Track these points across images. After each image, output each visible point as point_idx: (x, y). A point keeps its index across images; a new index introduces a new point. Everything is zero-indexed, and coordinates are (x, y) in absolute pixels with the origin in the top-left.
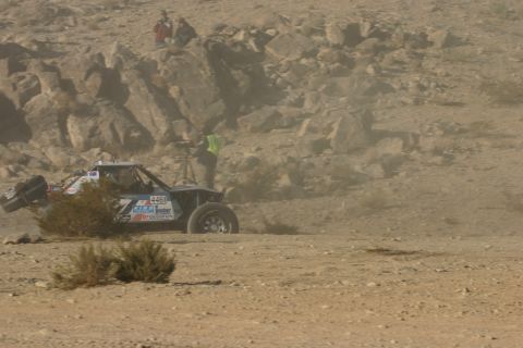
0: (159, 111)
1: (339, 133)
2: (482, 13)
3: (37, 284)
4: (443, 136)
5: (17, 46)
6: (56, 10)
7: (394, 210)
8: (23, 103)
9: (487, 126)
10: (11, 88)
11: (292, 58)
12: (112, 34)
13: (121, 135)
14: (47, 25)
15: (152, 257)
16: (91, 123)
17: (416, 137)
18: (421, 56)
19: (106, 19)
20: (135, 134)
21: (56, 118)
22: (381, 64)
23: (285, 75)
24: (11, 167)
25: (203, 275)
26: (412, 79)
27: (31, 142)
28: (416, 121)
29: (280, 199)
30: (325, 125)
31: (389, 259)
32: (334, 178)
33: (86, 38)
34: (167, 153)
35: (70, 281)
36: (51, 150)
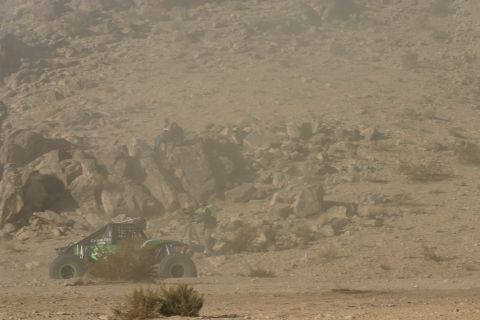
0: (168, 187)
1: (300, 203)
2: (397, 115)
3: (101, 317)
4: (375, 205)
5: (64, 139)
6: (90, 114)
7: (343, 259)
8: (69, 182)
9: (406, 197)
10: (61, 171)
11: (263, 148)
12: (131, 131)
13: (140, 204)
14: (85, 125)
15: (186, 298)
16: (118, 196)
17: (356, 206)
18: (356, 147)
19: (126, 121)
20: (151, 204)
21: (92, 192)
22: (328, 152)
23: (259, 160)
24: (61, 228)
25: (219, 309)
26: (350, 163)
27: (77, 210)
28: (354, 194)
29: (259, 251)
30: (289, 197)
31: (351, 296)
32: (298, 236)
33: (112, 134)
34: (174, 218)
35: (126, 315)
36: (90, 215)
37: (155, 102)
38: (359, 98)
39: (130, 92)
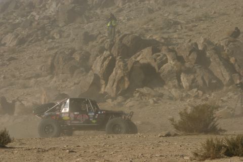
0: (225, 70)
3: (185, 158)
5: (154, 40)
6: (172, 22)
8: (159, 68)
10: (154, 61)
12: (199, 33)
13: (207, 82)
14: (168, 29)
16: (192, 77)
19: (196, 26)
20: (214, 81)
21: (175, 74)
24: (154, 99)
27: (165, 87)
33: (187, 35)
34: (230, 90)
36: (173, 90)
37: (215, 13)
39: (198, 6)
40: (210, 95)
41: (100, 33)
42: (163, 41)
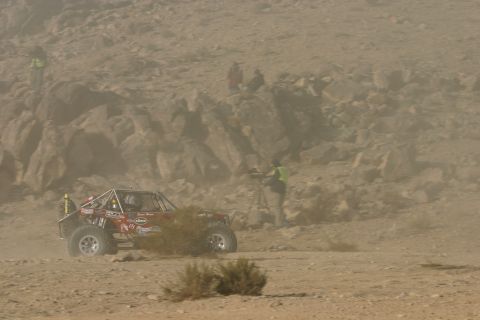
0: (234, 147)
1: (388, 165)
3: (150, 297)
4: (477, 166)
5: (113, 93)
6: (145, 63)
7: (437, 230)
8: (119, 142)
10: (110, 130)
11: (343, 102)
12: (192, 83)
13: (202, 167)
14: (138, 75)
15: (247, 274)
16: (176, 158)
17: (453, 167)
18: (455, 98)
19: (185, 70)
20: (214, 167)
21: (147, 154)
22: (421, 105)
23: (339, 115)
25: (287, 288)
26: (448, 118)
27: (127, 175)
28: (452, 154)
30: (376, 158)
31: (443, 272)
32: (385, 203)
33: (170, 86)
34: (241, 183)
35: (178, 294)
36: (143, 181)
37: (219, 48)
38: (460, 41)
39: (190, 36)
40: (207, 190)
41: (17, 80)
42: (128, 95)
